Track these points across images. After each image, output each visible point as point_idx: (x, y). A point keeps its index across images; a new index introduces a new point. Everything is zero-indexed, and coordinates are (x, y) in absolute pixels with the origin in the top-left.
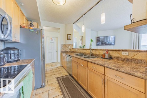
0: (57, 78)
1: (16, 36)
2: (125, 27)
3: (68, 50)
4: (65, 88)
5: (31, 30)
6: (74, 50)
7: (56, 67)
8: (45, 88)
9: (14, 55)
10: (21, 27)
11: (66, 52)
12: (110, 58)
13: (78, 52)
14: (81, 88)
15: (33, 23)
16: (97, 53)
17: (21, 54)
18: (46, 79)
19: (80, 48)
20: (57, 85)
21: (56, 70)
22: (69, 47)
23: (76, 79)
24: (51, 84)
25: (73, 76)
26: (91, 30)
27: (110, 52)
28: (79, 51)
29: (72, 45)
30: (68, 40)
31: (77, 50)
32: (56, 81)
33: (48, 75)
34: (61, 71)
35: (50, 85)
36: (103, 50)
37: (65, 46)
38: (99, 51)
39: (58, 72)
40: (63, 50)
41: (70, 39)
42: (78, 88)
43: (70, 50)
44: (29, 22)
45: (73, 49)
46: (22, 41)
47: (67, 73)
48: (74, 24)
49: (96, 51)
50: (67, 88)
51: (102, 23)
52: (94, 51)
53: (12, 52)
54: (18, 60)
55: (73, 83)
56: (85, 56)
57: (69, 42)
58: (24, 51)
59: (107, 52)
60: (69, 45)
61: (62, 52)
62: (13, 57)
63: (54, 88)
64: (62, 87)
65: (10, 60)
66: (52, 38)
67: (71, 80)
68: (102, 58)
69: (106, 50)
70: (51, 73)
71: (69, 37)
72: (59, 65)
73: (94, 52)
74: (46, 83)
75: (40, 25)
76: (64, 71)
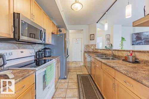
0: (78, 75)
1: (49, 40)
2: (133, 24)
3: (91, 50)
4: (82, 84)
5: (58, 35)
6: (96, 51)
7: (79, 65)
8: (67, 80)
9: (48, 53)
10: (52, 33)
11: (89, 52)
12: (136, 61)
13: (100, 53)
14: (97, 89)
15: (61, 29)
16: (120, 54)
17: (52, 52)
18: (69, 74)
19: (106, 48)
20: (76, 80)
21: (79, 68)
22: (92, 47)
23: (94, 79)
24: (72, 79)
25: (92, 76)
26: (122, 26)
27: (137, 54)
28: (101, 51)
29: (95, 45)
30: (90, 40)
31: (99, 50)
32: (76, 77)
33: (71, 71)
34: (82, 70)
35: (70, 79)
36: (127, 51)
37: (88, 46)
38: (122, 52)
39: (79, 70)
40: (86, 51)
41: (93, 39)
42: (94, 89)
43: (93, 50)
44: (59, 29)
45: (96, 49)
46: (53, 44)
47: (88, 73)
48: (97, 23)
49: (119, 52)
50: (84, 85)
51: (126, 18)
52: (116, 51)
53: (47, 51)
54: (50, 56)
55: (91, 82)
56: (106, 57)
57: (92, 42)
58: (54, 50)
59: (132, 54)
60: (92, 45)
61: (85, 52)
62: (47, 54)
63: (73, 82)
64: (80, 83)
65: (46, 56)
66: (78, 39)
67: (90, 80)
68: (123, 60)
69: (130, 51)
70: (74, 69)
71: (92, 37)
72: (82, 64)
73: (116, 53)
74: (68, 77)
75: (66, 29)
76: (86, 70)
